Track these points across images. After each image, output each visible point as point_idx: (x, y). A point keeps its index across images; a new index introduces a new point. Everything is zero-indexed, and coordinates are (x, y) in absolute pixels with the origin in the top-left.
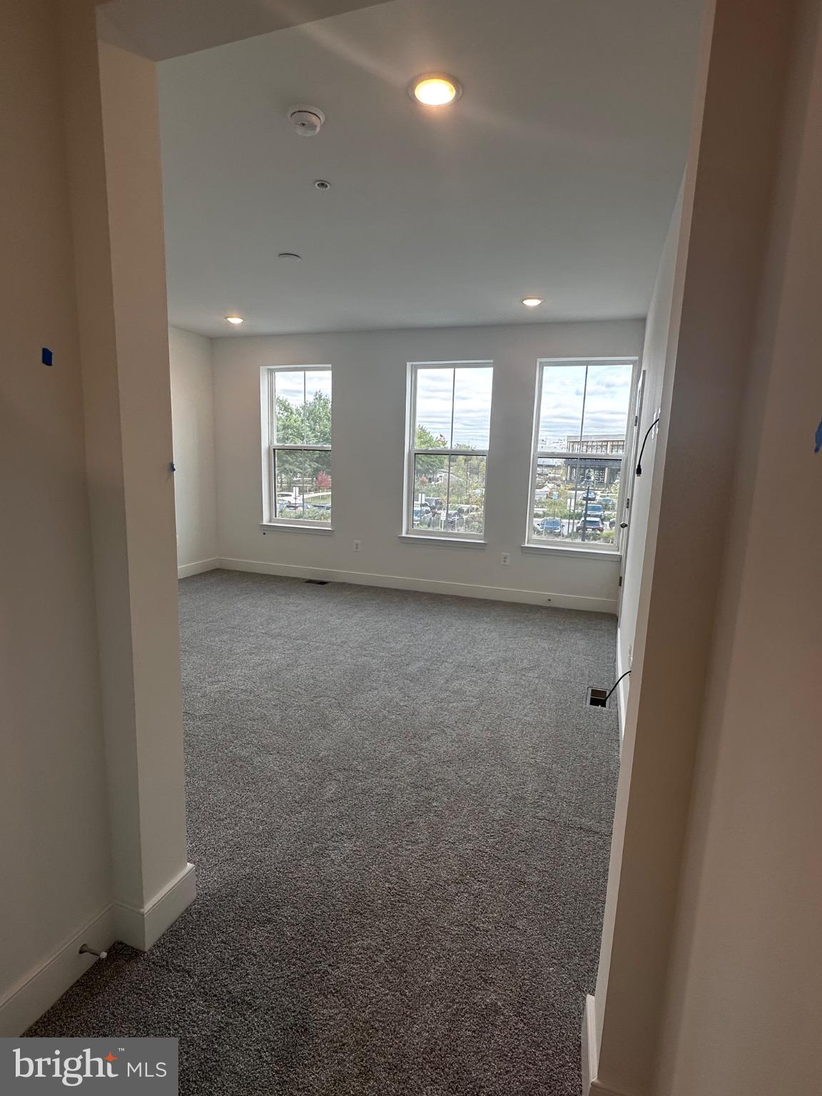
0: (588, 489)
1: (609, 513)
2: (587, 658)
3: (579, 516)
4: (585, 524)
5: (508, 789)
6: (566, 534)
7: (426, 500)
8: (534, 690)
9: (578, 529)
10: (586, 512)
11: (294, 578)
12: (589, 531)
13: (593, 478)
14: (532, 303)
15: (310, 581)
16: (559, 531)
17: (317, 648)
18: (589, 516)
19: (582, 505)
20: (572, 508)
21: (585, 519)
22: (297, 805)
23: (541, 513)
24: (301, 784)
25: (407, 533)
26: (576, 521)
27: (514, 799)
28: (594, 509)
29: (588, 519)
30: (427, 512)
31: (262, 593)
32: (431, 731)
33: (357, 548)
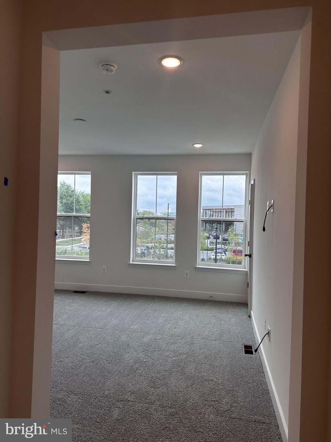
14: (198, 146)
15: (76, 292)
21: (216, 251)
25: (133, 262)
33: (104, 271)
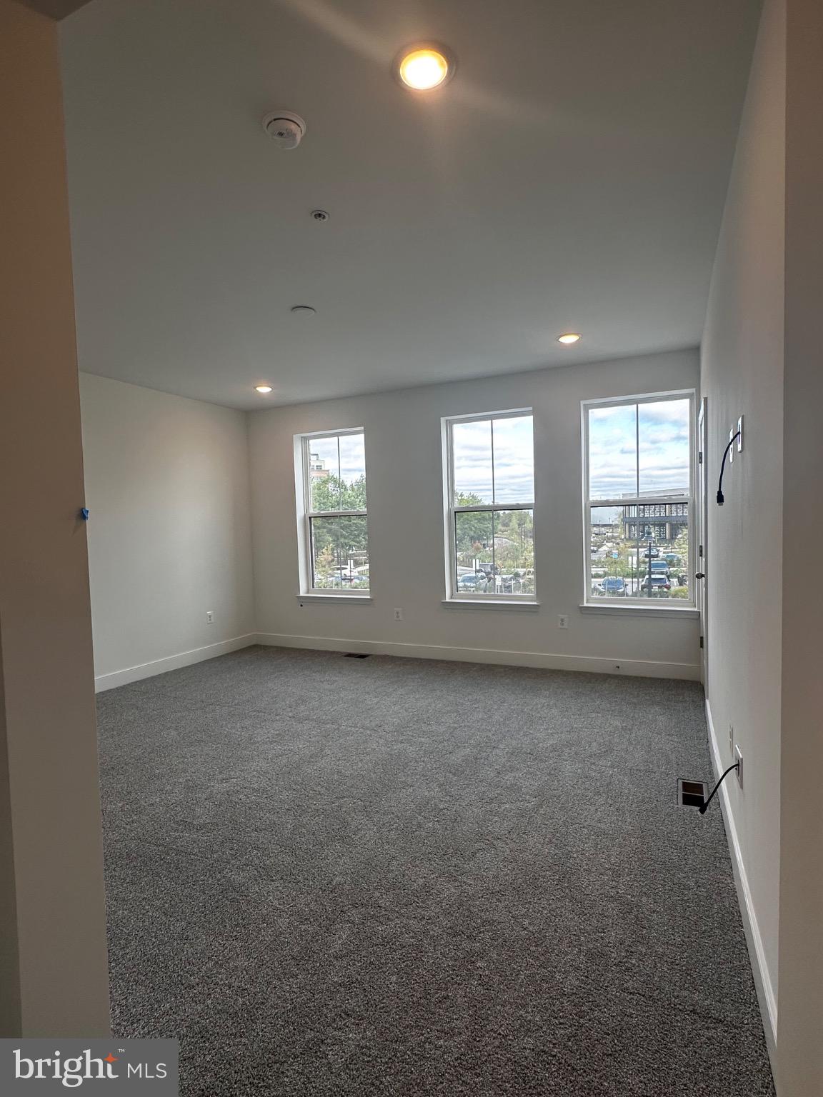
0: (650, 546)
1: (675, 569)
2: (670, 738)
3: (642, 574)
4: (650, 583)
5: (583, 938)
6: (630, 593)
7: (480, 565)
8: (608, 785)
9: (643, 587)
10: (650, 569)
11: (333, 653)
12: (655, 589)
13: (653, 535)
14: (569, 339)
15: (350, 655)
16: (622, 590)
17: (348, 734)
18: (654, 573)
19: (644, 562)
20: (635, 566)
21: (650, 577)
22: (293, 962)
23: (601, 573)
24: (303, 927)
25: (451, 598)
26: (640, 580)
27: (590, 955)
28: (657, 566)
29: (653, 576)
30: (483, 578)
31: (296, 670)
32: (478, 846)
33: (398, 617)
